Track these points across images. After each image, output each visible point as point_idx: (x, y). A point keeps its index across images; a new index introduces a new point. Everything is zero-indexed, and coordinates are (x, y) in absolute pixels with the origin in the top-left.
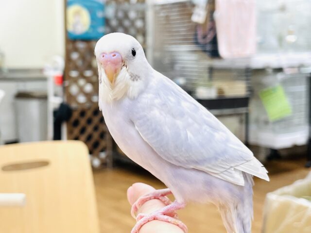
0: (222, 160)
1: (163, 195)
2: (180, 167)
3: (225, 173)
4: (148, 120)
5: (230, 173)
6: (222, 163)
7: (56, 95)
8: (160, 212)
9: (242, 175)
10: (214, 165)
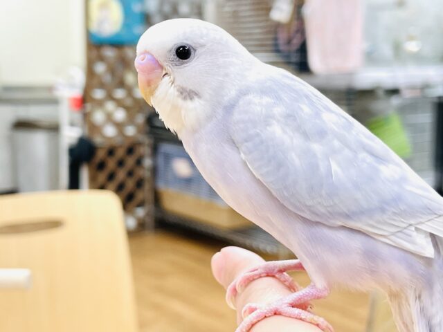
0: (395, 213)
1: (281, 271)
2: (317, 223)
3: (399, 234)
4: (262, 142)
5: (407, 235)
6: (395, 218)
7: (72, 124)
8: (286, 301)
9: (429, 239)
10: (379, 222)
